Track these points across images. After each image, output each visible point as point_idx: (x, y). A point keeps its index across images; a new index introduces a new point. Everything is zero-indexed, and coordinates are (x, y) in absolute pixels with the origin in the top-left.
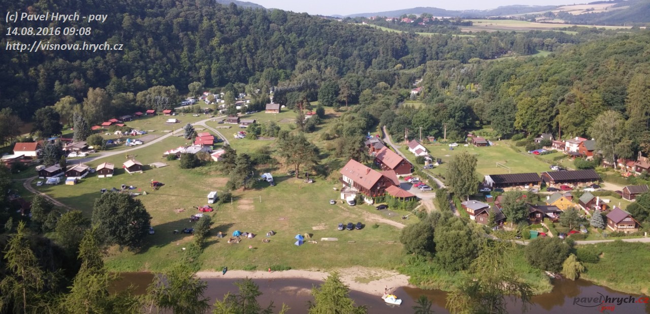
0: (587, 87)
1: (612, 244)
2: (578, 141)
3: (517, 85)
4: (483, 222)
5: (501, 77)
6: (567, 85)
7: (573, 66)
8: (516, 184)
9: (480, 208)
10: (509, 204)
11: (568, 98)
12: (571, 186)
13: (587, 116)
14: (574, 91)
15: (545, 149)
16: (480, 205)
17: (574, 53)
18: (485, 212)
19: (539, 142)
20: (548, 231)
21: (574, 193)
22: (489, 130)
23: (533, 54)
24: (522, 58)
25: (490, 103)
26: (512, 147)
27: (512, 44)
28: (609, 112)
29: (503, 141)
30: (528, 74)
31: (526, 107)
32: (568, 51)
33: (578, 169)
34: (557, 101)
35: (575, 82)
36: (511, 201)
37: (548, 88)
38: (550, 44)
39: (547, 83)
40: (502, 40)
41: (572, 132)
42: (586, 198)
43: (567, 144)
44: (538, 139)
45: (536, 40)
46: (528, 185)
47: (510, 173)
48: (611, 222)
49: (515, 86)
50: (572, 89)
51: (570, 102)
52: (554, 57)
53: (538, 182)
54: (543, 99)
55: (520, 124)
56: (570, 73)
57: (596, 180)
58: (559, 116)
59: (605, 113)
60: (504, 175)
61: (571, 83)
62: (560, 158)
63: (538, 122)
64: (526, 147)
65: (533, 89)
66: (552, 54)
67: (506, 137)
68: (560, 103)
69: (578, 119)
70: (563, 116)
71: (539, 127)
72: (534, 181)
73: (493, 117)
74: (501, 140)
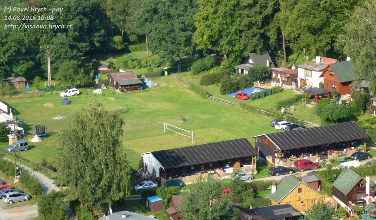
2: (321, 64)
8: (207, 167)
10: (198, 211)
12: (316, 159)
15: (258, 87)
19: (246, 72)
21: (323, 173)
26: (193, 88)
29: (173, 75)
33: (325, 124)
41: (308, 46)
42: (345, 183)
43: (301, 73)
44: (243, 66)
46: (231, 165)
47: (193, 143)
53: (250, 157)
55: (205, 37)
57: (362, 142)
60: (182, 149)
62: (290, 102)
63: (241, 31)
64: (220, 84)
69: (317, 20)
70: (288, 13)
71: (243, 41)
72: (242, 156)
73: (148, 26)
74: (169, 74)
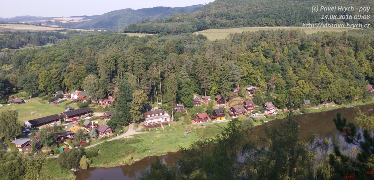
0: (77, 63)
1: (103, 144)
2: (77, 92)
3: (36, 64)
4: (28, 151)
5: (25, 60)
6: (66, 62)
7: (68, 51)
8: (46, 123)
9: (25, 143)
10: (44, 136)
11: (68, 70)
12: (78, 118)
13: (80, 79)
14: (70, 65)
15: (60, 100)
16: (25, 141)
17: (67, 44)
18: (28, 144)
19: (56, 96)
20: (69, 146)
21: (80, 121)
22: (23, 93)
23: (43, 45)
24: (37, 48)
25: (21, 76)
26: (40, 101)
27: (29, 39)
28: (90, 75)
29: (33, 98)
30: (43, 57)
31: (44, 76)
32: (63, 43)
33: (80, 108)
34: (62, 71)
35: (70, 60)
36: (44, 134)
37: (56, 64)
38: (53, 39)
39: (55, 62)
40: (22, 37)
41: (73, 88)
42: (86, 123)
43: (72, 95)
44: (55, 94)
45: (44, 37)
46: (53, 122)
47: (41, 117)
48: (101, 133)
49: (35, 65)
50: (69, 64)
51: (69, 72)
52: (56, 46)
53: (59, 119)
54: (53, 72)
55: (43, 87)
56: (67, 56)
57: (90, 112)
58: (65, 80)
59: (88, 76)
60: (37, 119)
61: (68, 61)
62: (69, 103)
63: (53, 85)
64: (48, 100)
65: (47, 66)
66: (54, 45)
67: (35, 96)
68: (64, 73)
69: (75, 81)
70: (67, 79)
71: (54, 88)
72: (56, 119)
73: (24, 85)
74: (32, 98)
